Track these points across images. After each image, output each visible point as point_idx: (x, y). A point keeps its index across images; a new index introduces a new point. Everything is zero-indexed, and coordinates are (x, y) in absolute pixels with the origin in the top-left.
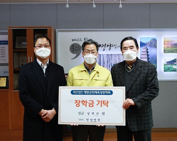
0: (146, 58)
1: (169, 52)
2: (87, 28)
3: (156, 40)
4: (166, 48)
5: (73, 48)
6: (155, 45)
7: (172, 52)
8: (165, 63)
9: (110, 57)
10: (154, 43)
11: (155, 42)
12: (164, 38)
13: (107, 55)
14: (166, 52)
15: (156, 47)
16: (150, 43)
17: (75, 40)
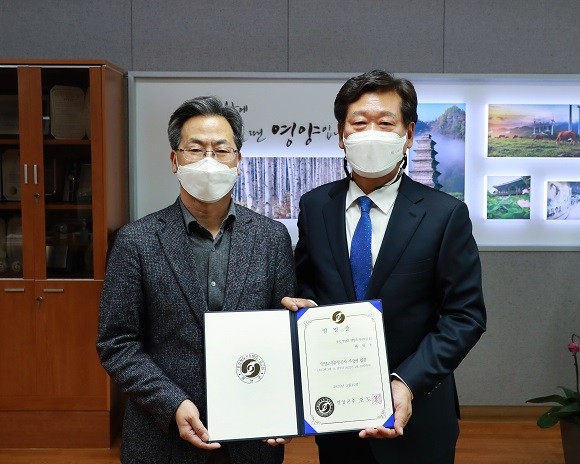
0: (427, 172)
1: (505, 153)
3: (464, 114)
4: (496, 141)
6: (459, 129)
7: (515, 153)
8: (492, 191)
10: (455, 124)
11: (460, 118)
12: (490, 106)
13: (299, 160)
14: (495, 153)
15: (462, 137)
16: (441, 123)
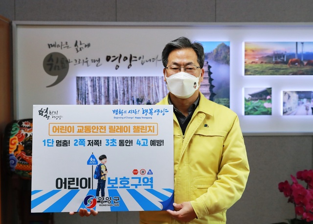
0: (206, 85)
1: (256, 73)
2: (80, 20)
3: (229, 48)
4: (250, 65)
5: (51, 62)
6: (225, 57)
7: (262, 73)
8: (248, 97)
9: (130, 82)
10: (223, 55)
11: (227, 50)
12: (246, 43)
13: (123, 78)
14: (249, 73)
15: (228, 63)
16: (215, 54)
17: (54, 46)
